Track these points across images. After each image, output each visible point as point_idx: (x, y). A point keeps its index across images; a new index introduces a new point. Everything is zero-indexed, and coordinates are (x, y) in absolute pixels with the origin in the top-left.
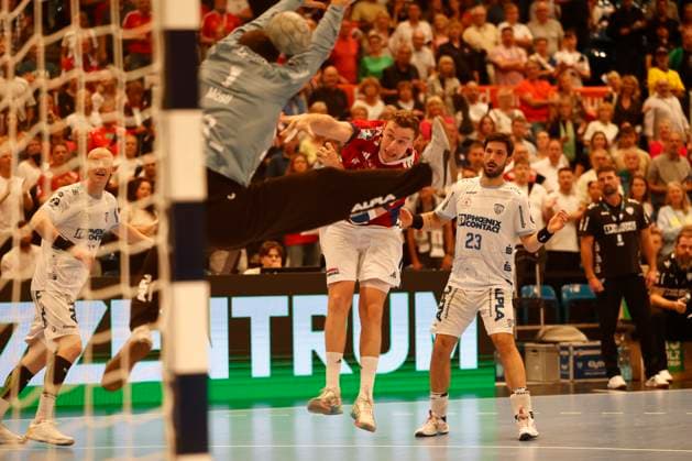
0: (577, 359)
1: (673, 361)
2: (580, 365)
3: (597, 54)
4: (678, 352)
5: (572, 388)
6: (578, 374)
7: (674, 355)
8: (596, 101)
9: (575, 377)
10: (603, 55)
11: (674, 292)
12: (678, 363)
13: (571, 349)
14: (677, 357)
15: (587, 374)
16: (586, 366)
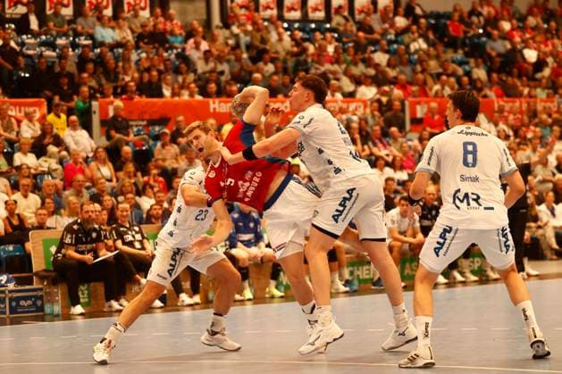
0: (11, 300)
1: (83, 298)
2: (14, 304)
3: (23, 75)
4: (86, 292)
5: (8, 321)
6: (13, 311)
7: (83, 294)
8: (23, 109)
9: (11, 313)
10: (27, 75)
11: (82, 247)
12: (87, 300)
13: (7, 292)
14: (86, 296)
15: (19, 310)
16: (18, 305)
